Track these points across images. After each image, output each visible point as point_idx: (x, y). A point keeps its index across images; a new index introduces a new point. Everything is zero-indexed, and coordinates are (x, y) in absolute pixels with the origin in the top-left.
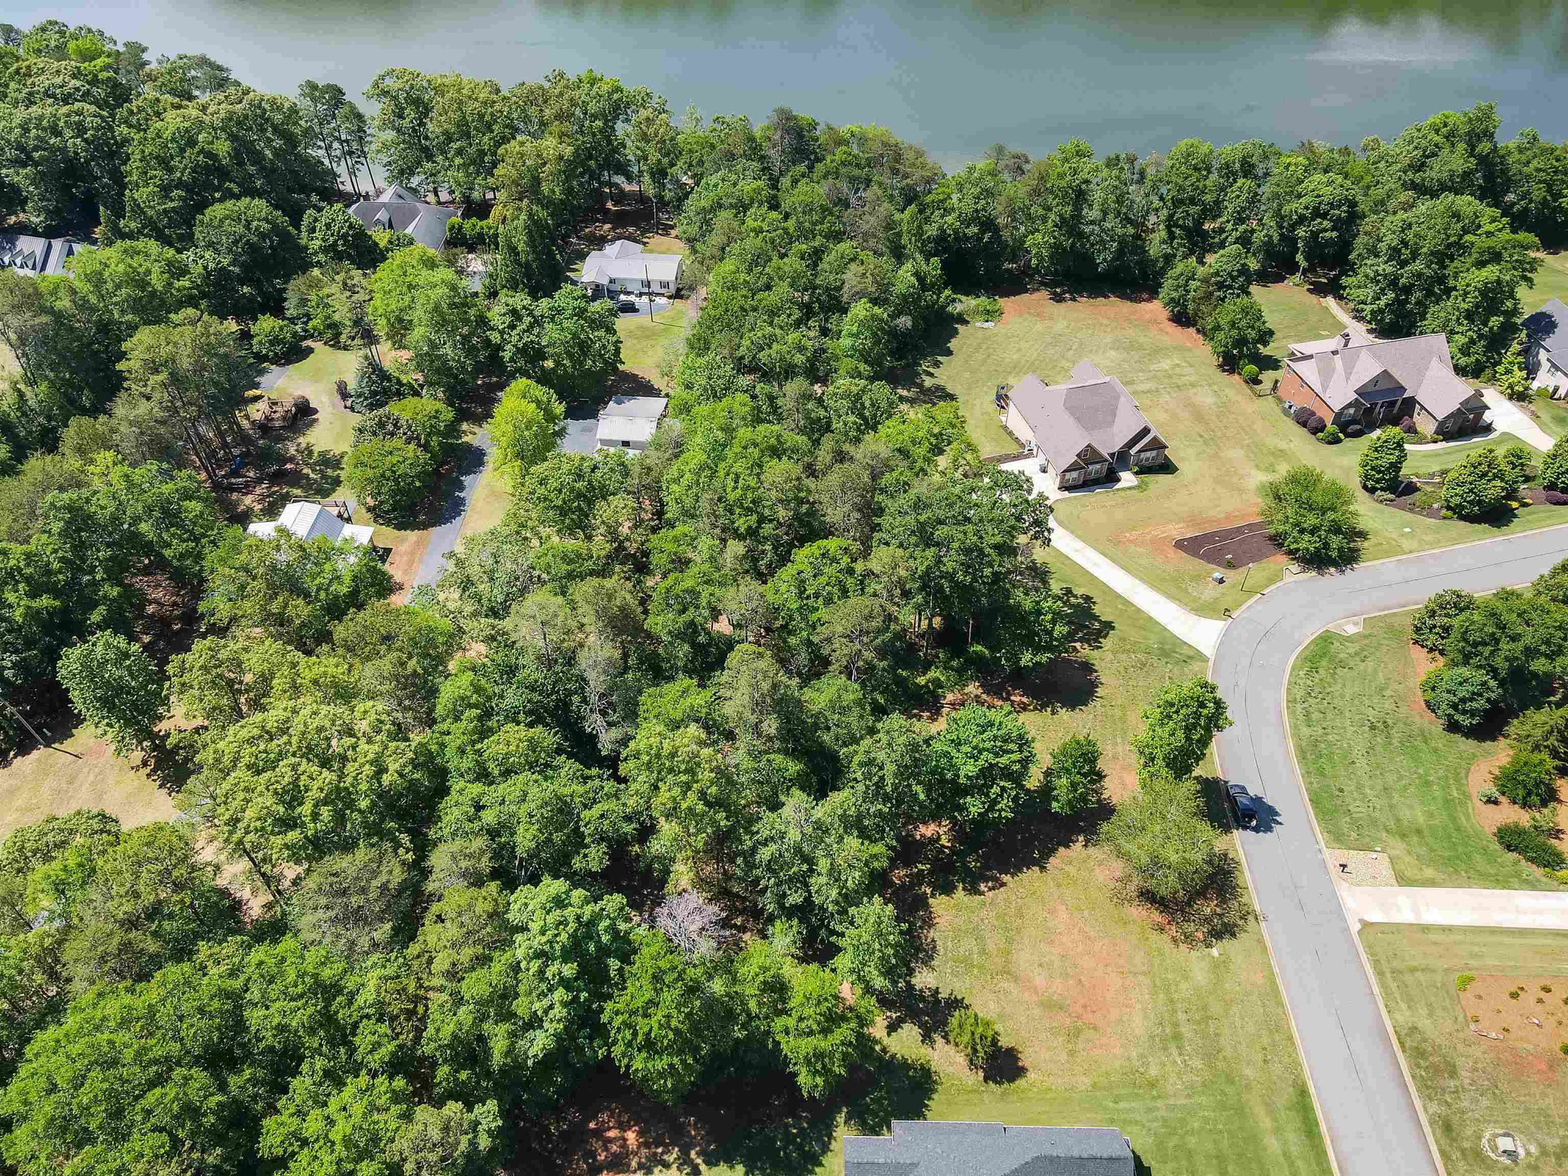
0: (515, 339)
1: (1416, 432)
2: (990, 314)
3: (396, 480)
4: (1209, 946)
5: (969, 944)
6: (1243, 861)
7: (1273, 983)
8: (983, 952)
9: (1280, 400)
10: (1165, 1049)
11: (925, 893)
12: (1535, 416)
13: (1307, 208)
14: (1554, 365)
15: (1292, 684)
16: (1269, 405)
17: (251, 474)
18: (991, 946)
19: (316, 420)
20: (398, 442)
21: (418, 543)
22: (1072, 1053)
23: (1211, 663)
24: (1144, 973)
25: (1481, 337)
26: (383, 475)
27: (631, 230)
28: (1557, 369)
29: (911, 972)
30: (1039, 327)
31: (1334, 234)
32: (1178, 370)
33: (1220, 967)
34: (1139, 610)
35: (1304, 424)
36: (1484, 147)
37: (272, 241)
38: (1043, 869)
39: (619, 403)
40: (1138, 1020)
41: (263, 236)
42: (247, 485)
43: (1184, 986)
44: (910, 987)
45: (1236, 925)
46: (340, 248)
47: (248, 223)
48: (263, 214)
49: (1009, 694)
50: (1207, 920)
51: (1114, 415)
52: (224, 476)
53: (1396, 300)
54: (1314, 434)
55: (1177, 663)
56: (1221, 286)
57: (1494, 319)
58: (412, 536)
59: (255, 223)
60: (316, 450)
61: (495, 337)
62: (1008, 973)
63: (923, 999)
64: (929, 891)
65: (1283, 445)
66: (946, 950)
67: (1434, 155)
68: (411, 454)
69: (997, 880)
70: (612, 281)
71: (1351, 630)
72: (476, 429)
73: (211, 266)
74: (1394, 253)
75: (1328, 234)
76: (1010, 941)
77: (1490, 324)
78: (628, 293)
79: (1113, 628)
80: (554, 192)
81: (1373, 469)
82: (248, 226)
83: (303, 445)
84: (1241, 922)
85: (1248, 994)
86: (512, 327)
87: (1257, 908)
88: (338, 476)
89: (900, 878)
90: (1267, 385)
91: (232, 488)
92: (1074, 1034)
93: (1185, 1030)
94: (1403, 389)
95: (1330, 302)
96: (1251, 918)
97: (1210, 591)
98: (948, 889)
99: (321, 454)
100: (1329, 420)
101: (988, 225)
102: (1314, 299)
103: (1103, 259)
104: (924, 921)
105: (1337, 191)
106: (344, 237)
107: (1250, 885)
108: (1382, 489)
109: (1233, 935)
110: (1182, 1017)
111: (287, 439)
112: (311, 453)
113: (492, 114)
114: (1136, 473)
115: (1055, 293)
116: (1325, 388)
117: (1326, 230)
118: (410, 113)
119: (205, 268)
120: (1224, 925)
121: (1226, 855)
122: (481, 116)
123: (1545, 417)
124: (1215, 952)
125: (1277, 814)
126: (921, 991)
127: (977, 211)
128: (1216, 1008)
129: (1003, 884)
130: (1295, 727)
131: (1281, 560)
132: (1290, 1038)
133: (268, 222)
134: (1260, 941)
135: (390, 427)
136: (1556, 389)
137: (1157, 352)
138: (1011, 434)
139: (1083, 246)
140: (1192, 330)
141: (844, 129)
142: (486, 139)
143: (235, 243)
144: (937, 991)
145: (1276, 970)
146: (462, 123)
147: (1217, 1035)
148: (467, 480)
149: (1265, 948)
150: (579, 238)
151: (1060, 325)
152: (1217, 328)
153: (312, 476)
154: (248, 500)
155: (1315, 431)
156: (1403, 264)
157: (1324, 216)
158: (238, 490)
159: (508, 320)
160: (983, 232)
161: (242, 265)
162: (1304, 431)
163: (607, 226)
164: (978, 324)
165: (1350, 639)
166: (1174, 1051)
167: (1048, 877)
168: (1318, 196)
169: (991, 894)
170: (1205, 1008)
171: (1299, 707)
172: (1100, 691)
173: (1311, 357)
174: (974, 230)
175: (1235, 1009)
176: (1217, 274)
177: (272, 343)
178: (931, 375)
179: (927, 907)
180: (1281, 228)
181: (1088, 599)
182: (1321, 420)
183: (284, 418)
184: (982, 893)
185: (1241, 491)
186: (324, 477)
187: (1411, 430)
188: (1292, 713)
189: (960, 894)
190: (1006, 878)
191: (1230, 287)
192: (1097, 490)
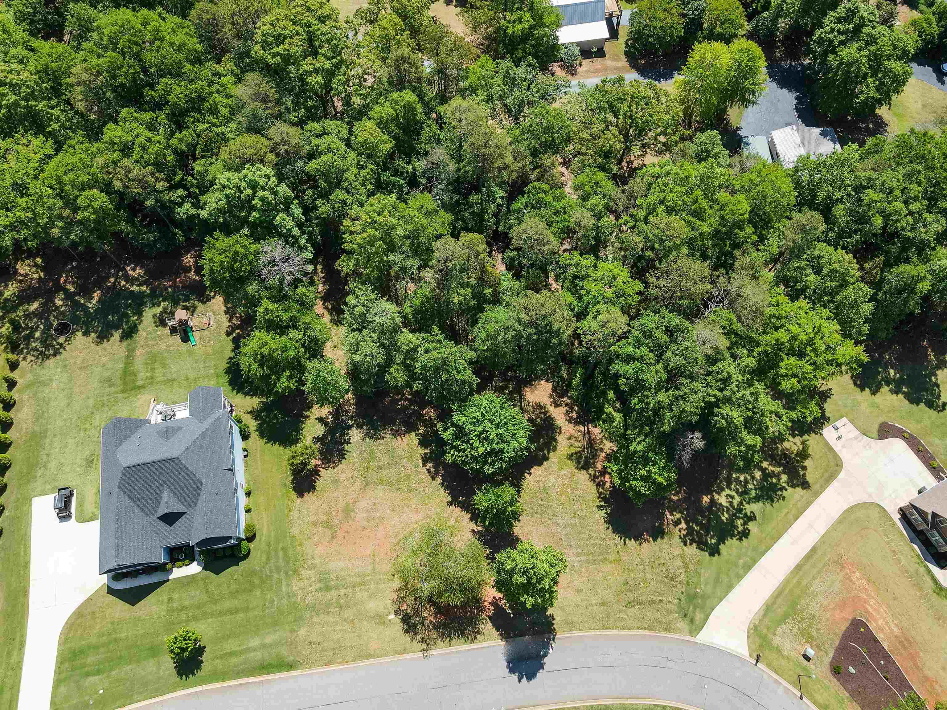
4: (396, 613)
5: (385, 460)
6: (475, 646)
7: (369, 656)
8: (380, 468)
10: (320, 581)
11: (418, 430)
18: (385, 472)
21: (617, 70)
22: (314, 524)
23: (691, 639)
24: (374, 569)
29: (360, 426)
33: (380, 619)
34: (740, 577)
38: (450, 504)
39: (823, 134)
40: (341, 564)
43: (365, 594)
44: (350, 427)
45: (416, 634)
50: (417, 613)
55: (680, 607)
62: (367, 484)
63: (342, 435)
64: (421, 432)
66: (379, 445)
69: (437, 473)
76: (390, 484)
79: (712, 555)
84: (419, 637)
85: (359, 636)
87: (433, 652)
89: (427, 413)
92: (327, 524)
93: (334, 593)
96: (424, 646)
98: (423, 443)
104: (397, 431)
107: (453, 649)
109: (407, 631)
110: (342, 592)
120: (415, 625)
121: (478, 632)
124: (392, 617)
125: (529, 679)
126: (348, 434)
128: (348, 614)
129: (433, 478)
132: (329, 663)
134: (405, 651)
144: (348, 443)
145: (382, 660)
147: (328, 613)
149: (400, 654)
166: (317, 586)
167: (444, 506)
169: (424, 470)
170: (348, 607)
172: (632, 543)
175: (347, 626)
179: (409, 431)
181: (745, 534)
184: (424, 465)
189: (422, 451)
190: (439, 480)
192: (916, 547)
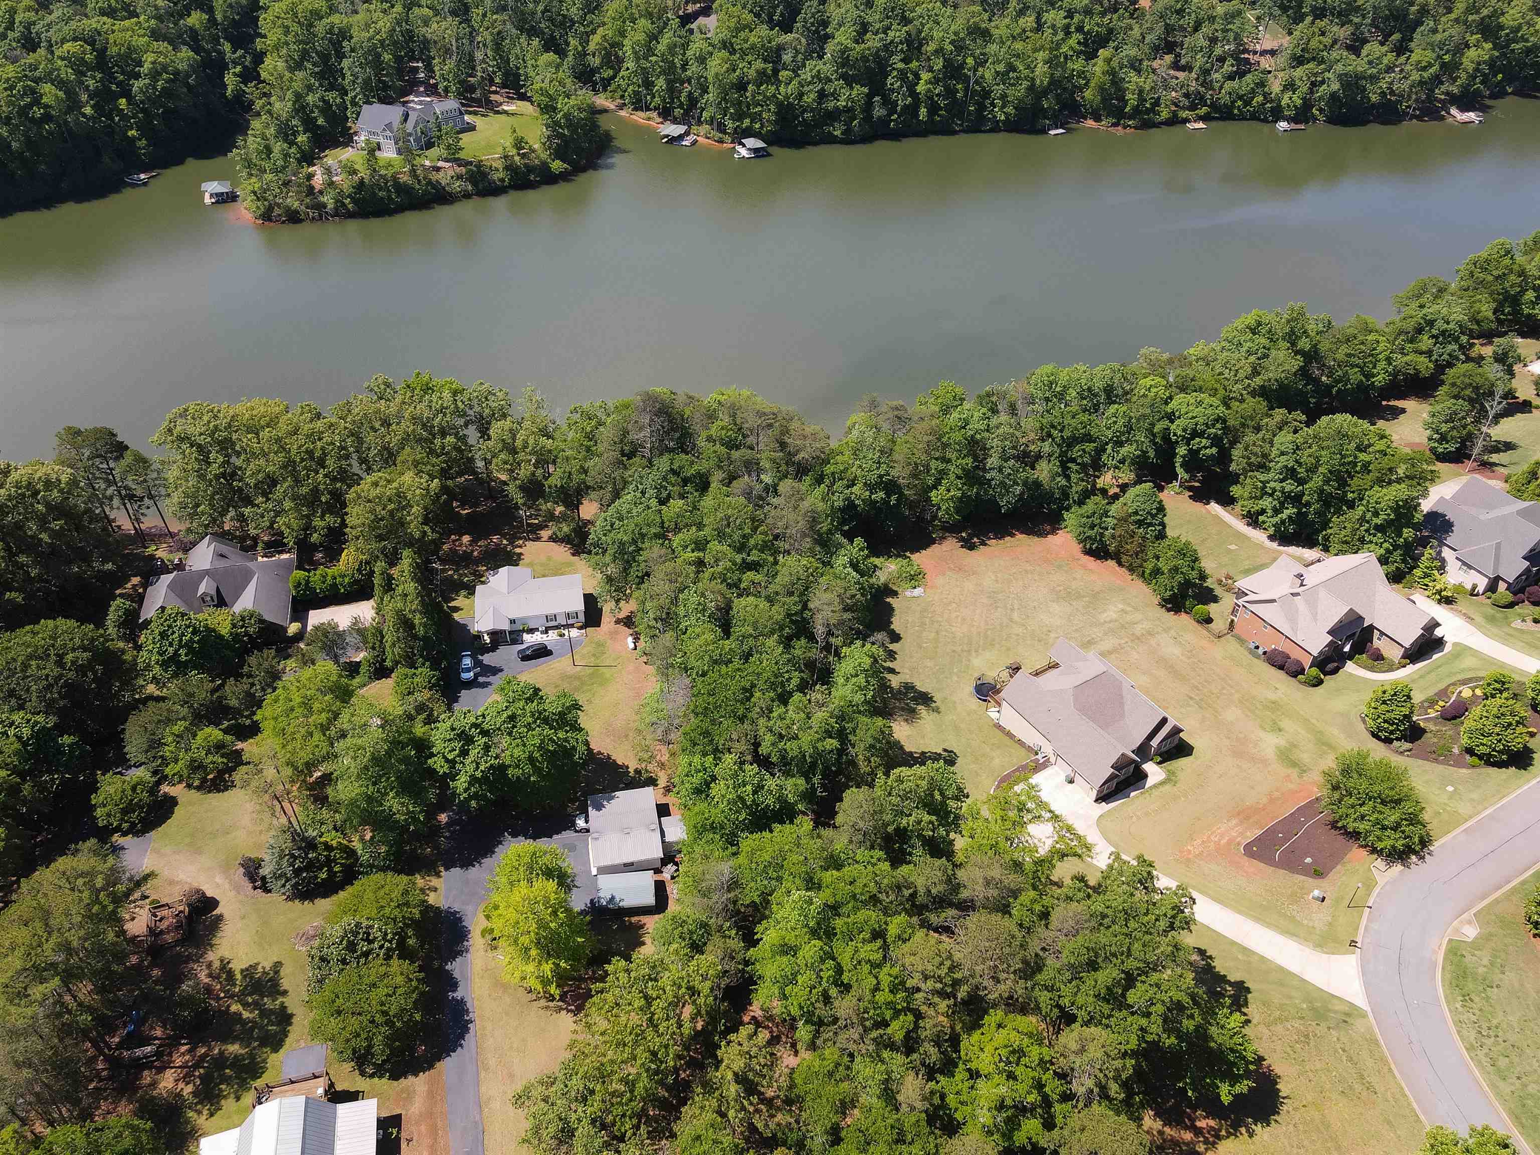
0: (470, 768)
1: (1383, 659)
2: (915, 578)
3: (389, 1023)
9: (1241, 640)
12: (1469, 619)
13: (1184, 430)
14: (1464, 564)
15: (1459, 1023)
16: (1230, 645)
17: (158, 1032)
19: (220, 918)
20: (376, 967)
21: (431, 1095)
23: (1370, 1015)
25: (1396, 547)
26: (372, 1022)
27: (495, 539)
28: (1470, 567)
30: (969, 586)
31: (1214, 450)
32: (1129, 618)
34: (1263, 959)
35: (1281, 668)
36: (1304, 344)
37: (95, 673)
39: (599, 807)
41: (82, 670)
42: (158, 1054)
46: (183, 658)
47: (61, 657)
48: (77, 641)
49: (1193, 1120)
51: (1122, 704)
52: (120, 1046)
53: (1299, 513)
54: (1295, 676)
55: (1338, 1026)
56: (1140, 523)
57: (1405, 530)
58: (418, 1083)
59: (70, 656)
60: (237, 966)
61: (438, 764)
65: (1272, 696)
67: (1266, 356)
68: (400, 980)
70: (513, 622)
71: (1471, 932)
72: (434, 882)
73: (26, 732)
74: (1290, 473)
75: (1208, 451)
77: (1405, 535)
78: (531, 631)
79: (1248, 990)
80: (425, 533)
81: (1385, 721)
82: (60, 663)
83: (217, 964)
86: (464, 753)
88: (283, 1008)
90: (1219, 625)
91: (139, 1065)
94: (1361, 619)
95: (1215, 507)
97: (1320, 917)
99: (248, 972)
100: (1307, 662)
101: (891, 487)
102: (1198, 508)
103: (1005, 503)
105: (1209, 411)
106: (188, 645)
108: (1398, 739)
111: (189, 959)
112: (230, 974)
113: (323, 449)
114: (1159, 763)
115: (962, 539)
116: (1295, 630)
117: (1206, 448)
118: (216, 457)
119: (19, 738)
122: (310, 453)
123: (1478, 618)
127: (881, 476)
130: (1493, 1086)
131: (1358, 855)
133: (85, 649)
135: (363, 947)
136: (1474, 587)
137: (1096, 598)
138: (1009, 735)
139: (986, 491)
140: (1111, 563)
141: (710, 398)
142: (320, 476)
143: (49, 687)
146: (289, 465)
148: (455, 967)
150: (443, 561)
151: (988, 581)
152: (1157, 572)
153: (246, 1015)
154: (168, 1082)
155: (1294, 674)
156: (1301, 482)
157: (1201, 435)
158: (149, 1066)
159: (458, 745)
160: (888, 495)
161: (61, 712)
162: (1281, 674)
163: (466, 539)
164: (908, 593)
165: (1475, 945)
168: (1193, 418)
171: (1481, 1054)
172: (1282, 1088)
173: (1273, 601)
174: (881, 494)
176: (1136, 513)
177: (125, 812)
178: (892, 671)
180: (1155, 444)
181: (1201, 952)
182: (1299, 663)
183: (179, 926)
185: (1264, 762)
186: (264, 1013)
187: (1378, 657)
188: (1479, 1064)
191: (1150, 525)
192: (1132, 794)
